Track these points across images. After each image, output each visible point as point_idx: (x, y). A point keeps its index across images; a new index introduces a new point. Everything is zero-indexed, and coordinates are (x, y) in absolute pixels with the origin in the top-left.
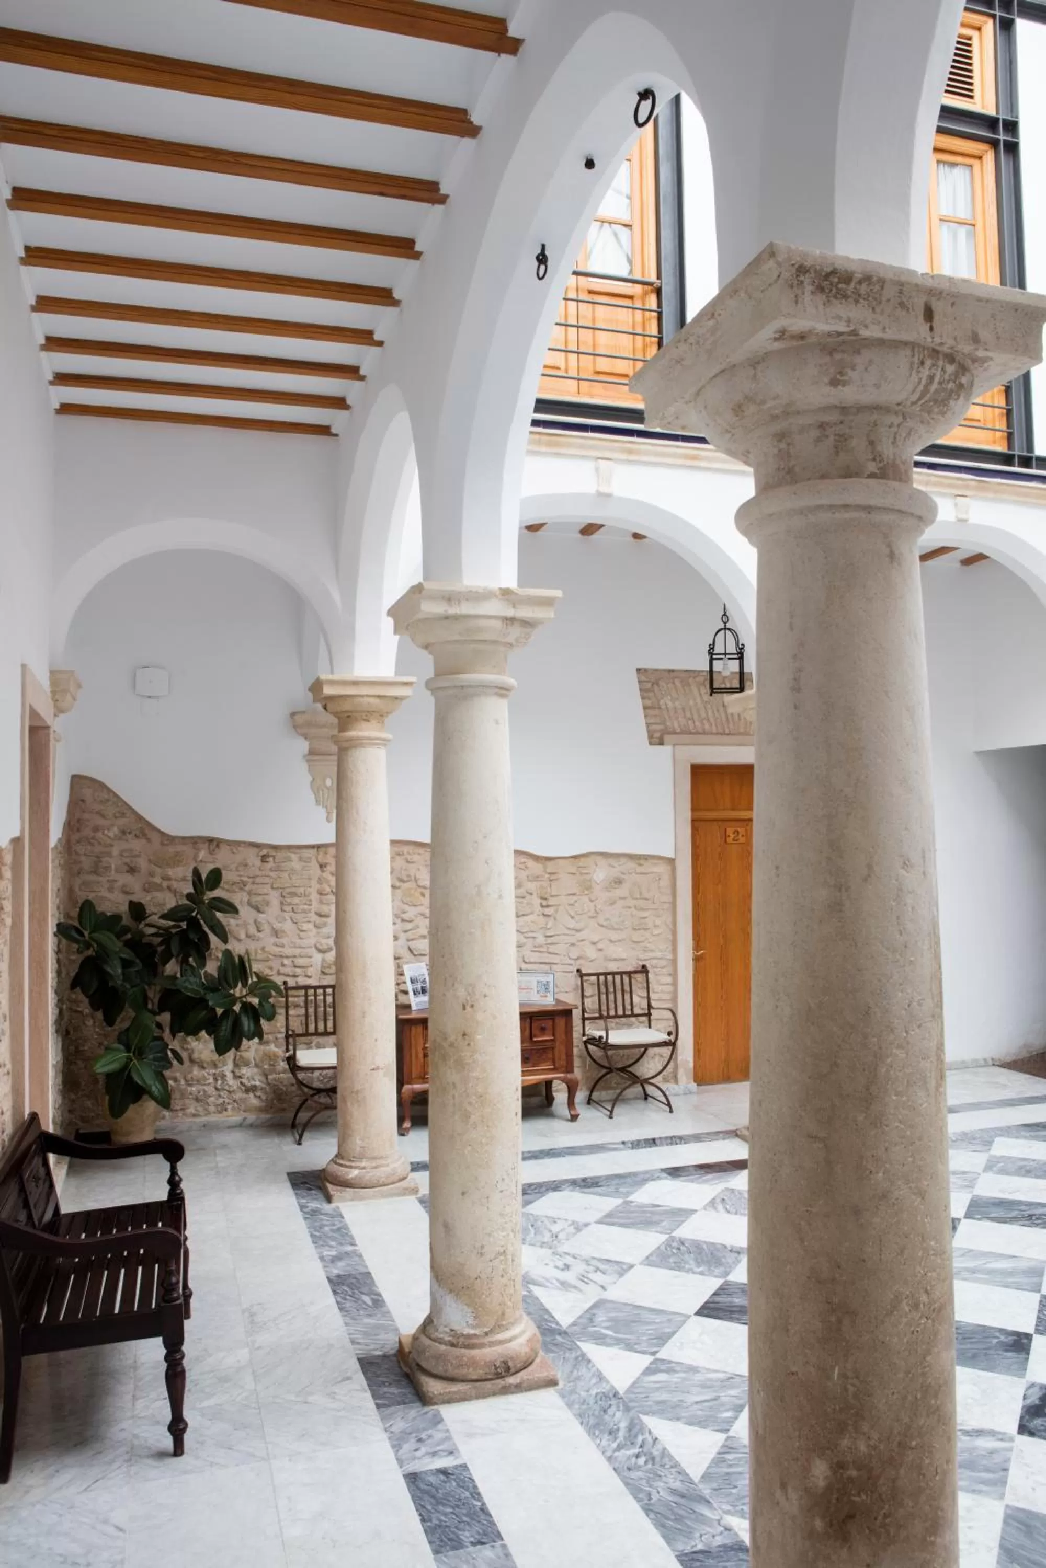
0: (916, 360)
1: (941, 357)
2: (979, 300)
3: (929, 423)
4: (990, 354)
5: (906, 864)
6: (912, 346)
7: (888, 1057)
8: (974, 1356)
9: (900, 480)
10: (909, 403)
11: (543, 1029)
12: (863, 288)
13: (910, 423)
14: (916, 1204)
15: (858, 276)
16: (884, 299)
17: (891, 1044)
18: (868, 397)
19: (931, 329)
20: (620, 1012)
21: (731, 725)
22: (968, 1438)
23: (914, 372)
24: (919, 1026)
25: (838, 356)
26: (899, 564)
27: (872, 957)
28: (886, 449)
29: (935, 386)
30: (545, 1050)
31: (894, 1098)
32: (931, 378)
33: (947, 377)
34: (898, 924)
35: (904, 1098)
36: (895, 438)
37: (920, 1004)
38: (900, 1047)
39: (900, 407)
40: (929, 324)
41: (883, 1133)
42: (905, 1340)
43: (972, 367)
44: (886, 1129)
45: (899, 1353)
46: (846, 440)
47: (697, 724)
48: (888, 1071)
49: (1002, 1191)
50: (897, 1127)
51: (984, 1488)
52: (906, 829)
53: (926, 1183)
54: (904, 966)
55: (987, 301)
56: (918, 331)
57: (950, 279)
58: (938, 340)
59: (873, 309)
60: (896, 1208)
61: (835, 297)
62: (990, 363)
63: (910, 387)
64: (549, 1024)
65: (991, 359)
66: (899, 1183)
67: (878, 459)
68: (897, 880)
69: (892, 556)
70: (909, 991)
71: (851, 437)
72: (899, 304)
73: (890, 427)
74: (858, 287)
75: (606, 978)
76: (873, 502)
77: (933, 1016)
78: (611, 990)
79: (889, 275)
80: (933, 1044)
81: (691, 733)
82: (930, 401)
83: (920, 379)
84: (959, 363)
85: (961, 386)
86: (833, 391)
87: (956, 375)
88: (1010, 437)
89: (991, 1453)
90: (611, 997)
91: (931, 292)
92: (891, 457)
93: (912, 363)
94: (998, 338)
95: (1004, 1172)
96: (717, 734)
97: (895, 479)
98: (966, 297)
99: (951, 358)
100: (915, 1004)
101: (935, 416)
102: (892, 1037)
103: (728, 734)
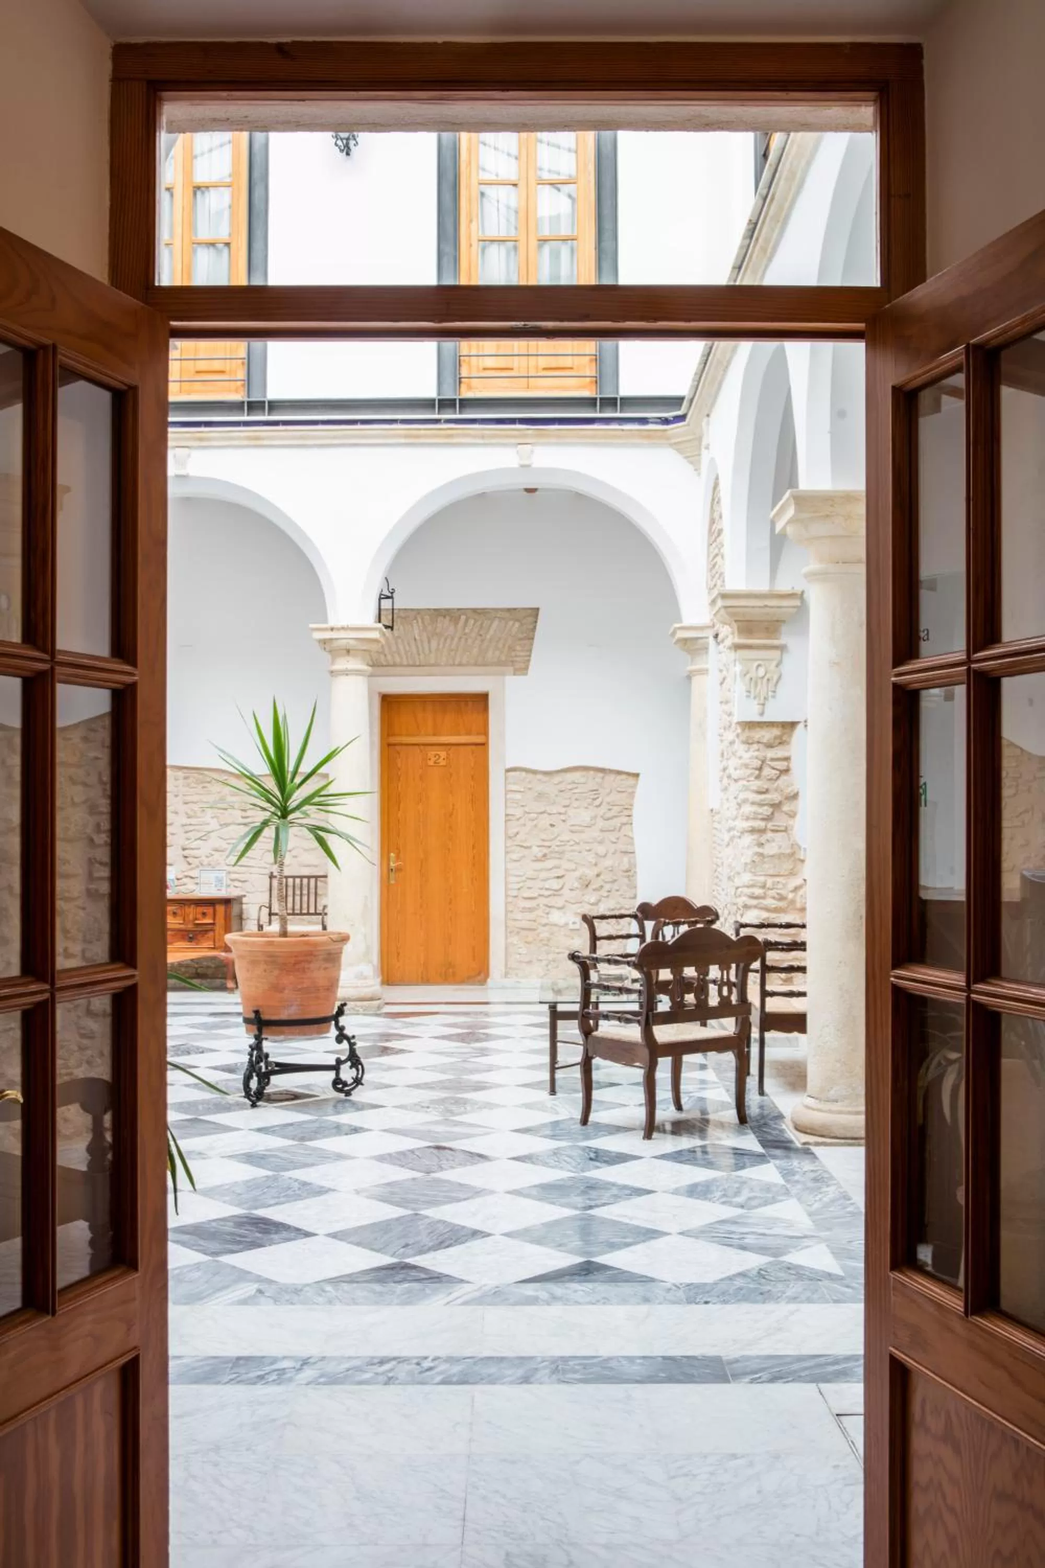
11: (204, 914)
20: (312, 910)
21: (422, 657)
30: (207, 931)
47: (389, 657)
64: (209, 910)
75: (301, 881)
78: (305, 892)
81: (383, 666)
90: (305, 898)
96: (409, 665)
103: (419, 666)
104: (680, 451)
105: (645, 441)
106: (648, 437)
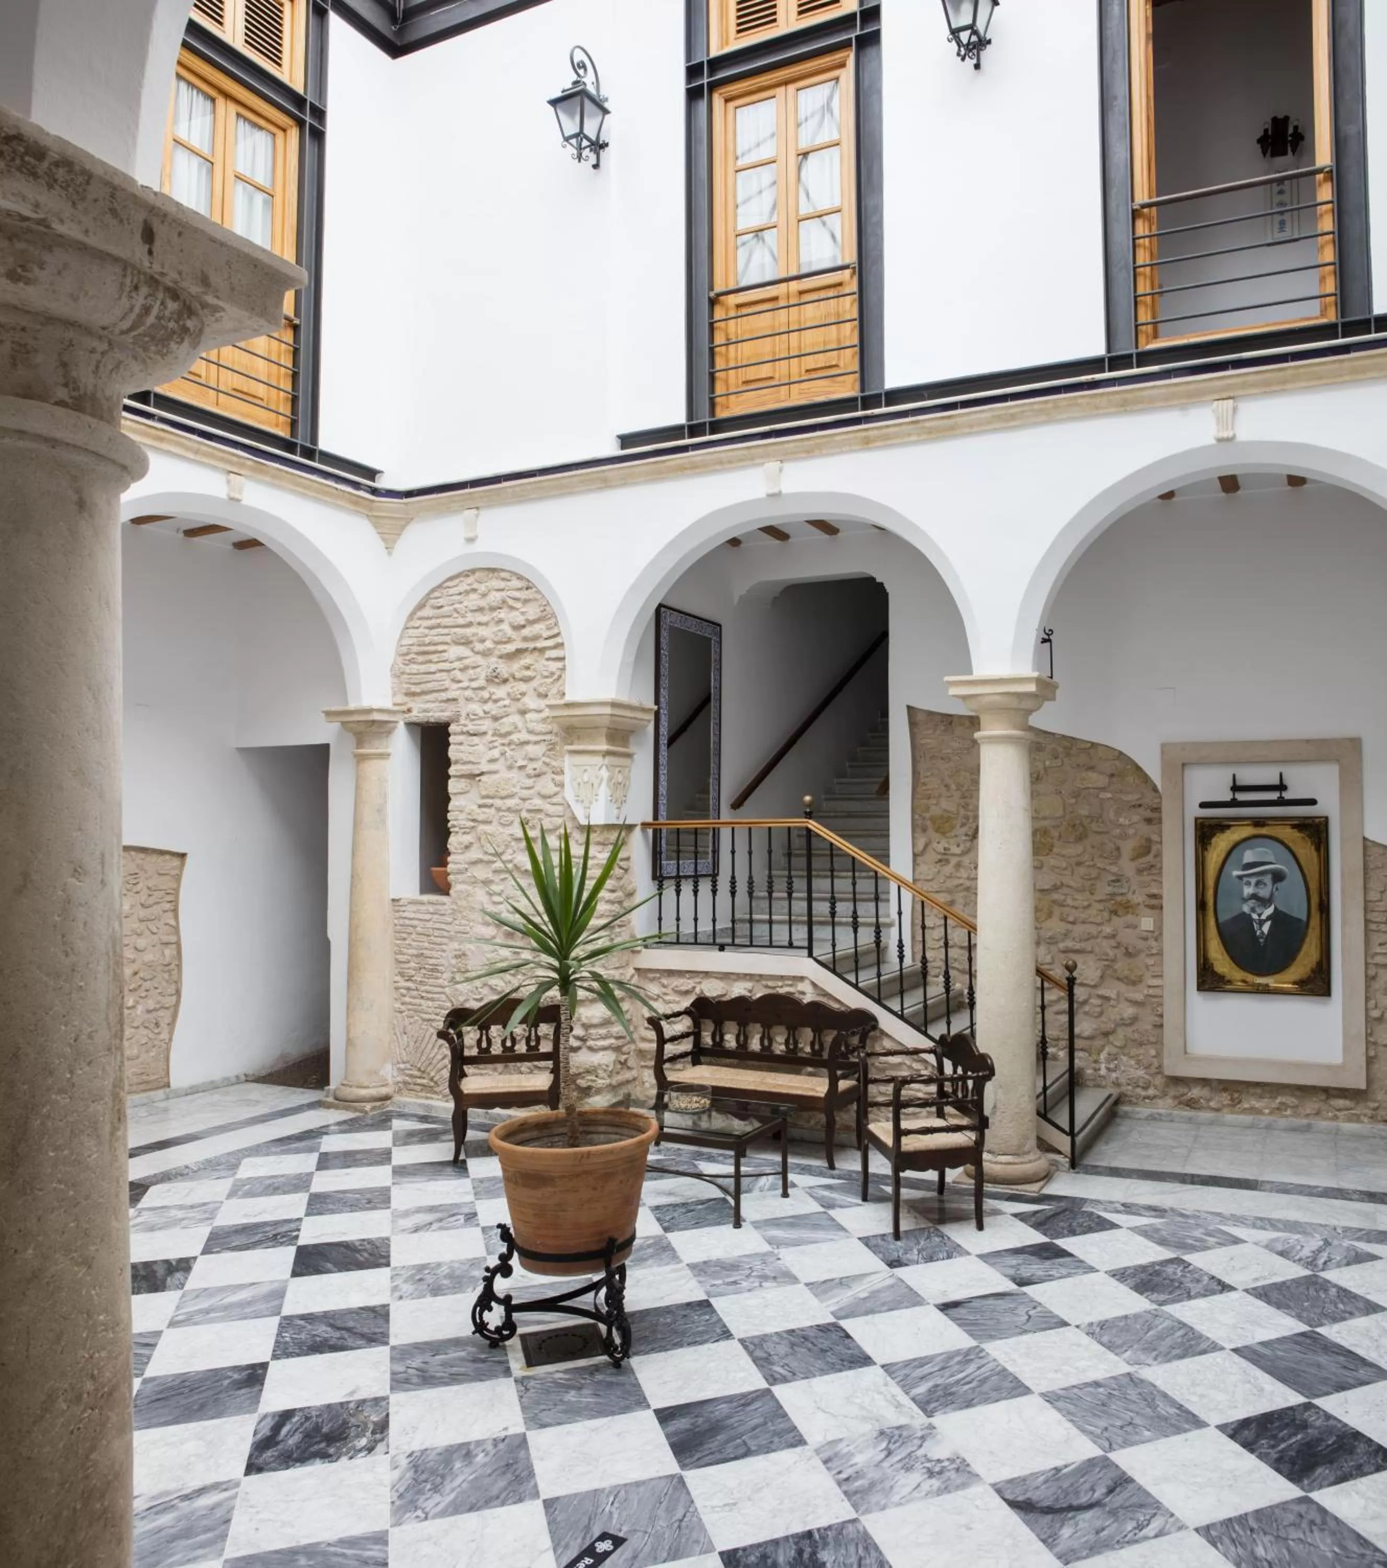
0: (128, 281)
1: (161, 288)
2: (213, 240)
3: (144, 361)
4: (221, 303)
5: (78, 871)
6: (125, 265)
7: (44, 1106)
8: (202, 1407)
9: (101, 418)
10: (117, 331)
12: (61, 173)
13: (118, 355)
14: (80, 1275)
15: (54, 156)
16: (90, 197)
17: (49, 1089)
18: (61, 307)
19: (150, 252)
22: (187, 1503)
23: (125, 294)
24: (89, 1063)
25: (20, 245)
26: (91, 516)
27: (26, 986)
28: (85, 377)
29: (151, 320)
31: (51, 1154)
32: (147, 310)
33: (167, 313)
34: (64, 943)
35: (66, 1152)
36: (97, 367)
37: (90, 1036)
38: (61, 1091)
39: (106, 332)
40: (147, 247)
41: (34, 1200)
42: (61, 1445)
43: (200, 312)
44: (40, 1193)
45: (51, 1463)
46: (28, 352)
48: (42, 1124)
49: (246, 1215)
50: (55, 1189)
51: (200, 1552)
52: (80, 829)
53: (93, 1248)
54: (70, 994)
55: (222, 244)
56: (136, 251)
57: (178, 204)
58: (157, 267)
59: (74, 204)
60: (51, 1288)
61: (19, 169)
62: (222, 314)
63: (118, 312)
65: (223, 310)
66: (57, 1256)
67: (71, 386)
68: (63, 891)
69: (81, 505)
70: (76, 1023)
71: (36, 351)
72: (110, 210)
73: (91, 352)
74: (53, 168)
76: (59, 435)
77: (109, 1049)
79: (99, 171)
80: (108, 1083)
82: (145, 336)
83: (132, 309)
84: (184, 302)
85: (185, 330)
86: (11, 286)
87: (179, 316)
88: (293, 424)
89: (213, 1509)
91: (152, 209)
92: (90, 388)
93: (122, 285)
94: (233, 289)
95: (250, 1194)
97: (93, 415)
98: (196, 230)
99: (174, 294)
100: (83, 1037)
101: (152, 355)
102: (50, 1081)
104: (376, 526)
105: (352, 507)
106: (356, 503)
